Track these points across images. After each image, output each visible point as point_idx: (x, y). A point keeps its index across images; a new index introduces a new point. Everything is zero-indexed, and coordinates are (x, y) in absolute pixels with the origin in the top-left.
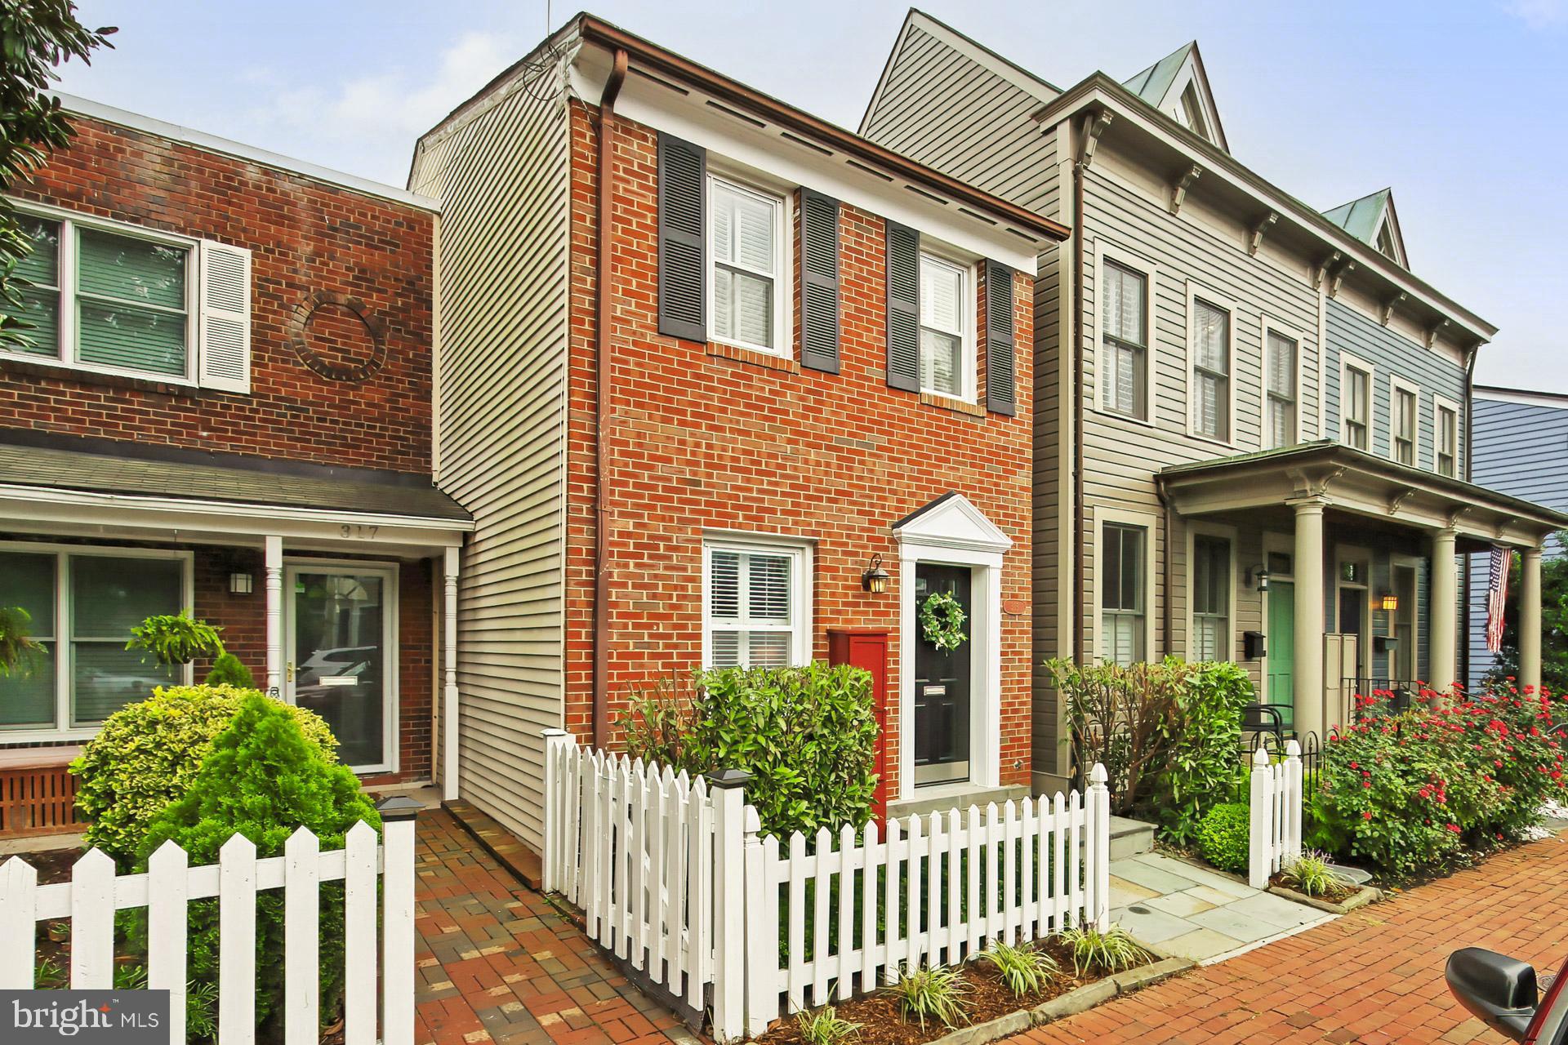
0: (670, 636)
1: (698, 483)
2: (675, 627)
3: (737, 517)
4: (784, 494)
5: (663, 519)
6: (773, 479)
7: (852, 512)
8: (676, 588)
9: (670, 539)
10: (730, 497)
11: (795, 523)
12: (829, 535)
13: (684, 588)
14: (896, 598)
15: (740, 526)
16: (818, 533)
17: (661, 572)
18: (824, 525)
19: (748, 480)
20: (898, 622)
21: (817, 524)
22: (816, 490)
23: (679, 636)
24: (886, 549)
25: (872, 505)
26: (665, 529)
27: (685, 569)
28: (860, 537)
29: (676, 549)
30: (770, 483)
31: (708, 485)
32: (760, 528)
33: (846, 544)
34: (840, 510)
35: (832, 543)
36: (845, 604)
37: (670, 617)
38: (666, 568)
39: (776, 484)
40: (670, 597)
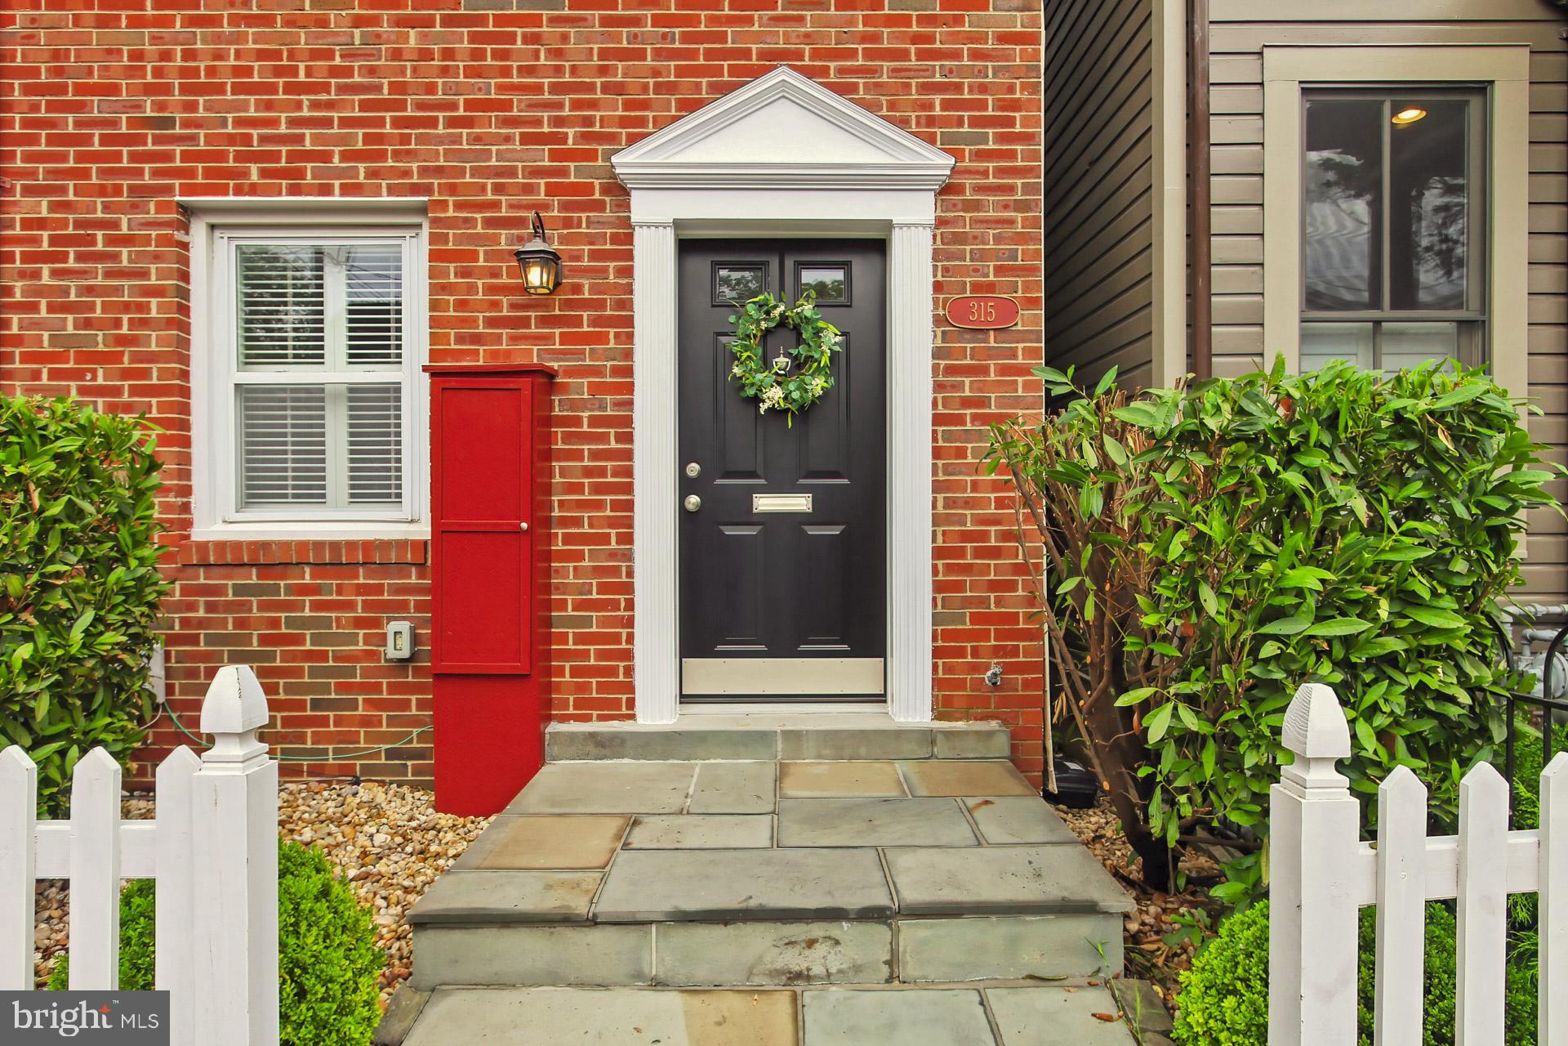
0: (117, 391)
1: (169, 123)
2: (126, 374)
3: (245, 174)
4: (345, 122)
5: (102, 191)
6: (324, 97)
7: (508, 139)
8: (126, 307)
9: (116, 225)
10: (231, 139)
11: (372, 174)
12: (452, 189)
13: (143, 308)
14: (627, 305)
15: (253, 190)
16: (427, 190)
17: (99, 281)
18: (439, 171)
19: (269, 106)
20: (629, 354)
21: (424, 171)
22: (420, 106)
23: (134, 391)
24: (599, 206)
25: (559, 122)
26: (106, 207)
27: (145, 274)
28: (528, 189)
29: (127, 240)
30: (315, 105)
31: (186, 124)
32: (294, 190)
33: (495, 205)
34: (478, 139)
35: (459, 206)
36: (491, 322)
37: (116, 357)
38: (108, 274)
39: (330, 105)
40: (117, 324)
